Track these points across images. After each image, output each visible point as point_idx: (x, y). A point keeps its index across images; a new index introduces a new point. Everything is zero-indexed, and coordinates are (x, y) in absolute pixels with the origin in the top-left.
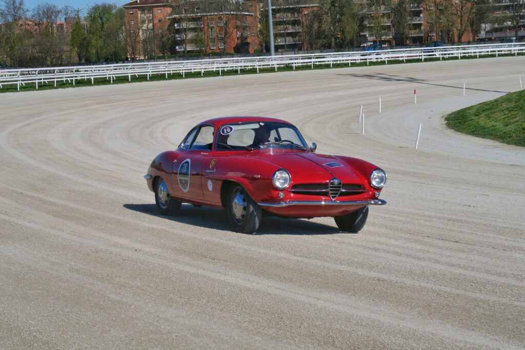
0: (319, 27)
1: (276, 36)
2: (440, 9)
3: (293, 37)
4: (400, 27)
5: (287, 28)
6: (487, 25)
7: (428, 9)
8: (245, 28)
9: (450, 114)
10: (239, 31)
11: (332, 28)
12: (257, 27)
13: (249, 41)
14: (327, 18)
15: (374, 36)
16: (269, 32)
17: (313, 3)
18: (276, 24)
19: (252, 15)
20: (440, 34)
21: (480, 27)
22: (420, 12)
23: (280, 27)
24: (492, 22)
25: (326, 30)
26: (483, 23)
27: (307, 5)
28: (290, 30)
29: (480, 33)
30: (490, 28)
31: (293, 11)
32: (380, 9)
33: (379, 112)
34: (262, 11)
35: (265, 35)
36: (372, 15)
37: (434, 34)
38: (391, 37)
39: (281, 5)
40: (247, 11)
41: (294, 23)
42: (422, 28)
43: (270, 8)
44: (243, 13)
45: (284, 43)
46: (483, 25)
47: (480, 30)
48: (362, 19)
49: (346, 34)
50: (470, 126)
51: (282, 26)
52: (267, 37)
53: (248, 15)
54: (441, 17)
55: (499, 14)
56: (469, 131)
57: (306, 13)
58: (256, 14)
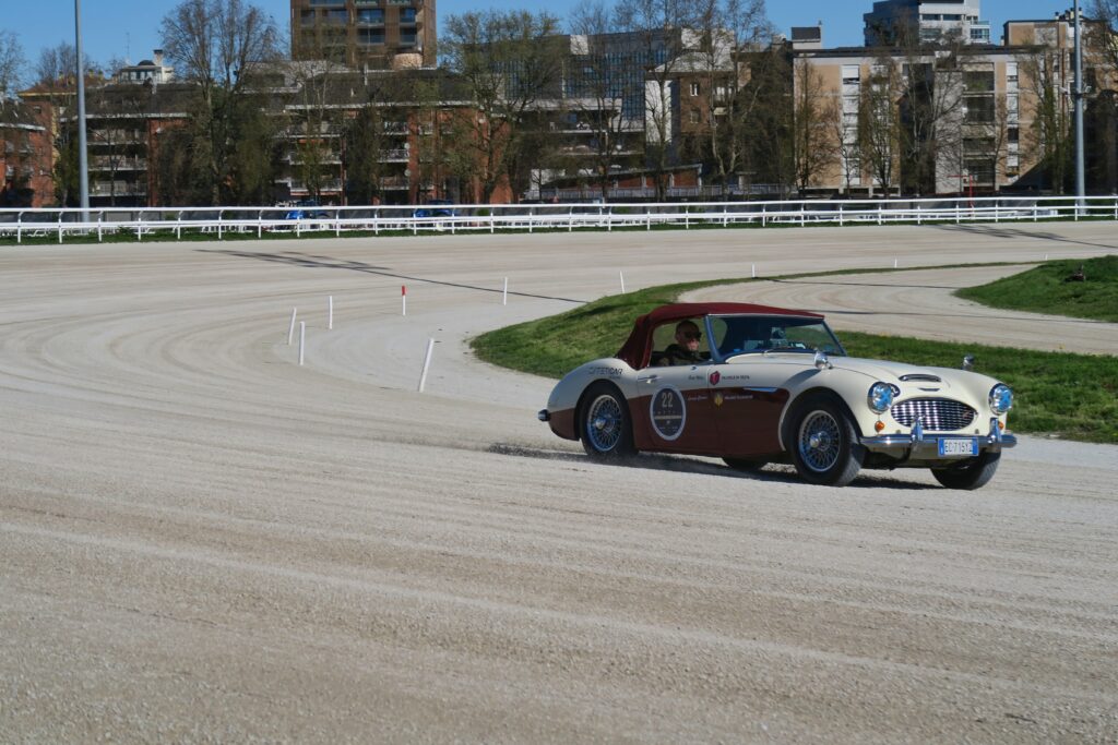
0: (187, 163)
1: (92, 177)
2: (447, 135)
3: (128, 182)
4: (362, 168)
5: (117, 163)
6: (543, 173)
7: (421, 133)
8: (23, 159)
9: (481, 337)
10: (10, 164)
11: (214, 165)
12: (51, 156)
13: (31, 186)
14: (204, 144)
15: (304, 185)
16: (78, 167)
17: (174, 111)
18: (93, 151)
19: (41, 132)
20: (445, 188)
21: (529, 174)
22: (404, 139)
23: (100, 159)
24: (555, 167)
25: (203, 170)
26: (535, 168)
27: (162, 115)
28: (125, 167)
29: (528, 188)
30: (550, 178)
31: (130, 125)
32: (319, 128)
33: (327, 328)
34: (62, 123)
35: (67, 175)
36: (301, 141)
37: (433, 188)
38: (341, 190)
39: (104, 111)
40: (32, 124)
41: (132, 152)
42: (407, 173)
43: (84, 116)
44: (22, 126)
45: (109, 195)
46: (536, 173)
47: (528, 182)
48: (282, 147)
49: (245, 180)
50: (527, 356)
51: (107, 157)
52: (71, 178)
53: (32, 130)
54: (449, 151)
55: (570, 151)
56: (527, 366)
57: (158, 130)
58: (49, 129)
